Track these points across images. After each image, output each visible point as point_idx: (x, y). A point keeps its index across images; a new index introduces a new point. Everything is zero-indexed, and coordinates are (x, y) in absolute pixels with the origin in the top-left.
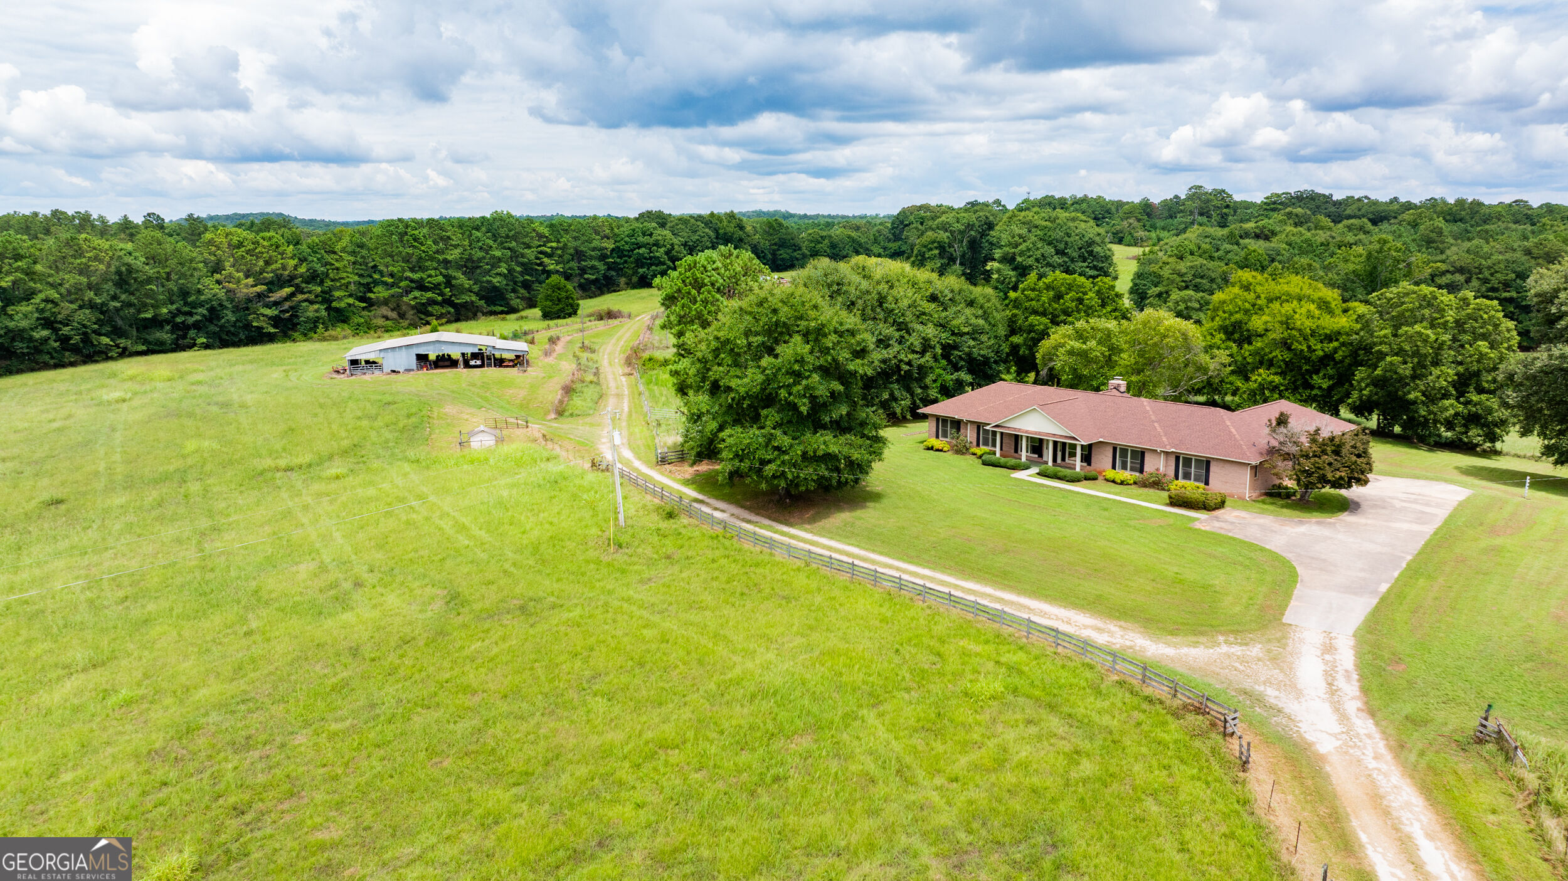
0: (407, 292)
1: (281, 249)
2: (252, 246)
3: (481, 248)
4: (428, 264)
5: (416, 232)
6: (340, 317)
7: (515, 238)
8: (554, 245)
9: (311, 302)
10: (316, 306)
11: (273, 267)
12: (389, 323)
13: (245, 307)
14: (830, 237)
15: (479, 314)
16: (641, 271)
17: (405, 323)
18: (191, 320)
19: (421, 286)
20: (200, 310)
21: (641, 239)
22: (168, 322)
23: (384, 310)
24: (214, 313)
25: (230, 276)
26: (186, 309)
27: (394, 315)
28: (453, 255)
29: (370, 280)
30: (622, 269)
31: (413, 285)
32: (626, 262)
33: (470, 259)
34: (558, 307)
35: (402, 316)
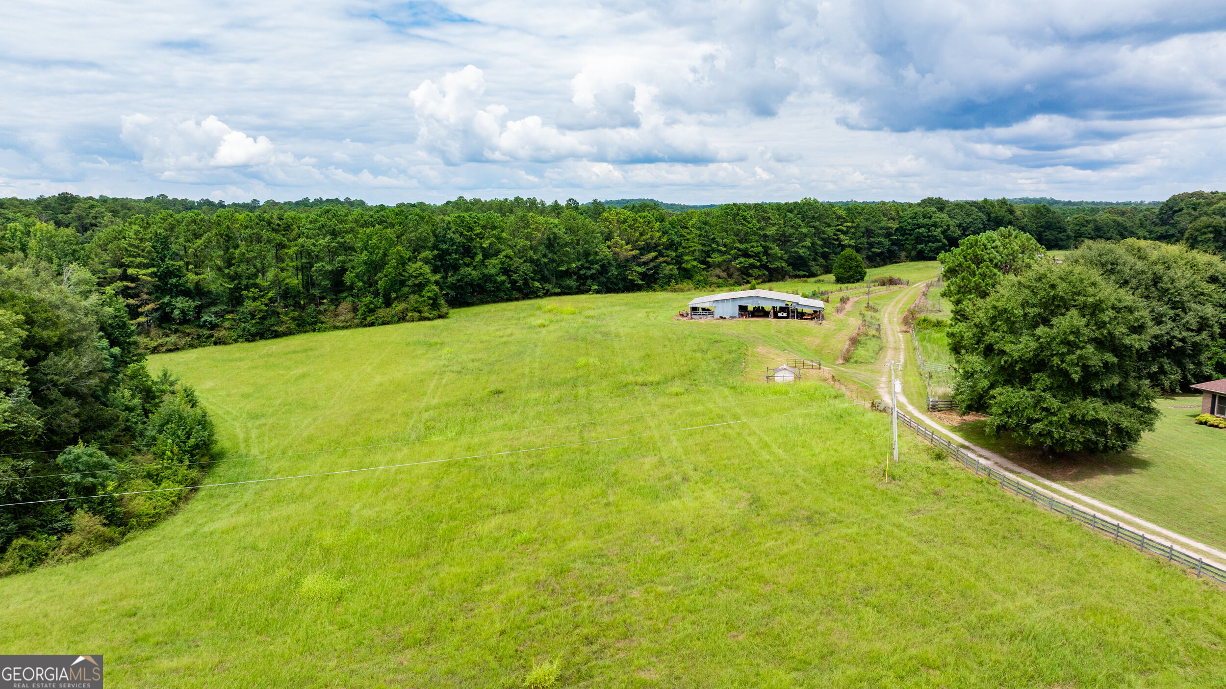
0: (735, 258)
1: (651, 225)
2: (633, 222)
3: (792, 226)
4: (752, 237)
5: (745, 214)
6: (686, 275)
7: (818, 219)
8: (849, 224)
9: (668, 264)
10: (671, 267)
11: (645, 237)
12: (720, 280)
13: (624, 265)
14: (1095, 221)
15: (787, 277)
16: (919, 246)
17: (732, 281)
18: (589, 273)
19: (746, 254)
20: (596, 266)
21: (921, 221)
22: (575, 273)
23: (718, 271)
24: (604, 269)
25: (617, 243)
26: (587, 265)
27: (724, 275)
28: (771, 231)
29: (709, 248)
30: (903, 245)
31: (740, 253)
32: (907, 239)
33: (783, 235)
34: (849, 274)
35: (730, 276)
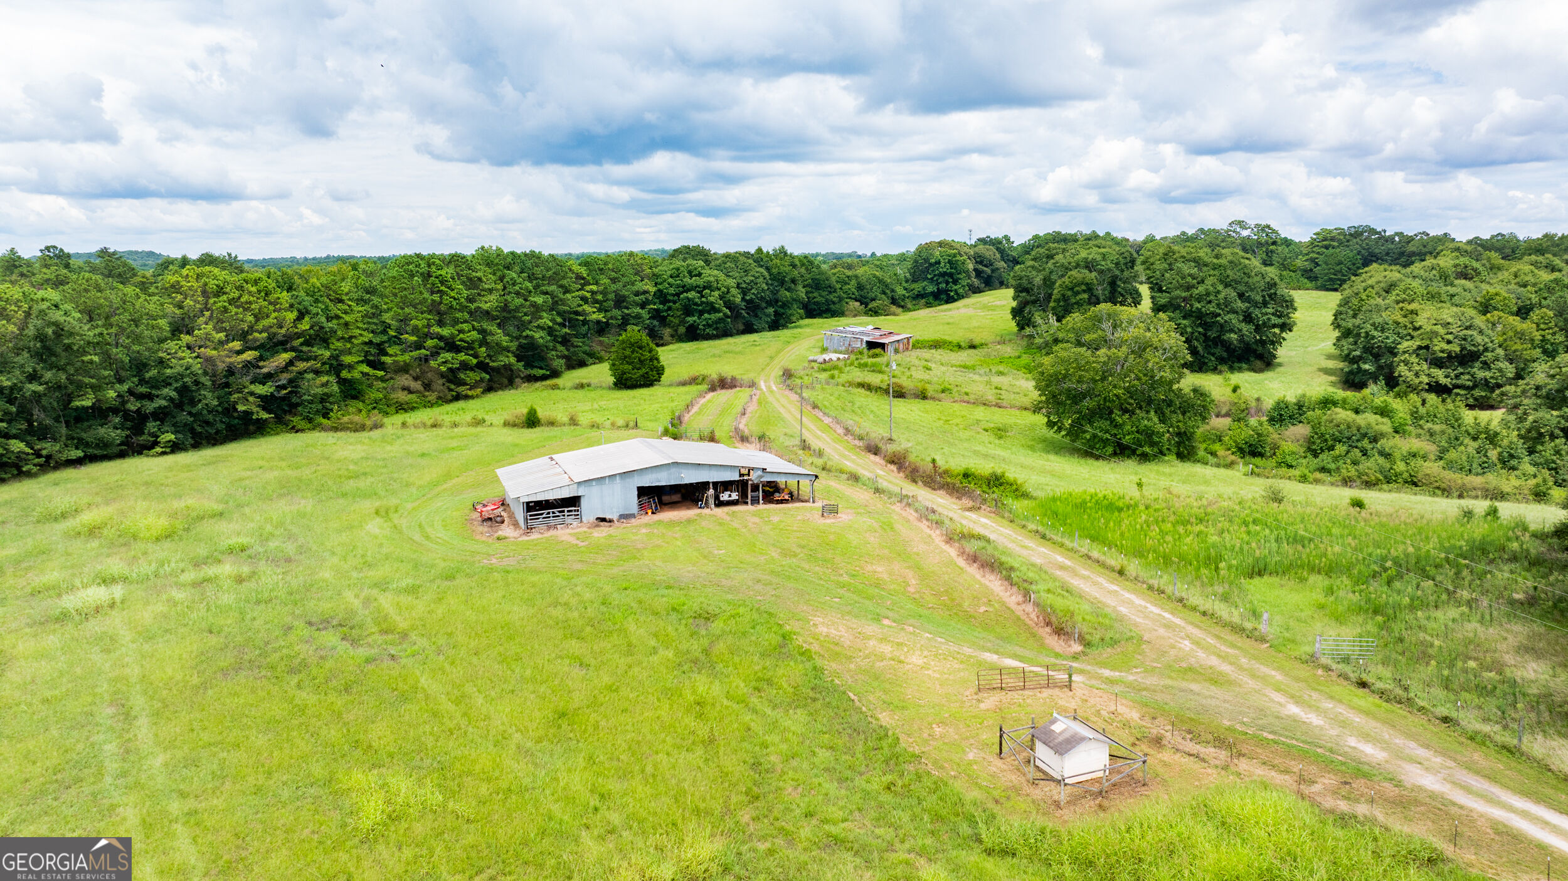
0: (435, 354)
1: (272, 297)
2: (237, 294)
3: (518, 293)
4: (459, 315)
5: (443, 272)
6: (351, 391)
7: (551, 280)
8: (594, 288)
9: (317, 372)
10: (325, 379)
11: (265, 322)
12: (413, 397)
13: (225, 381)
14: (856, 277)
15: (518, 380)
16: (690, 319)
17: (432, 396)
18: (150, 406)
19: (451, 346)
20: (166, 391)
21: (688, 280)
22: (115, 411)
23: (405, 380)
24: (187, 395)
25: (208, 337)
26: (143, 389)
27: (417, 385)
28: (489, 303)
29: (385, 338)
30: (664, 318)
31: (442, 344)
32: (670, 309)
33: (505, 308)
35: (427, 386)
